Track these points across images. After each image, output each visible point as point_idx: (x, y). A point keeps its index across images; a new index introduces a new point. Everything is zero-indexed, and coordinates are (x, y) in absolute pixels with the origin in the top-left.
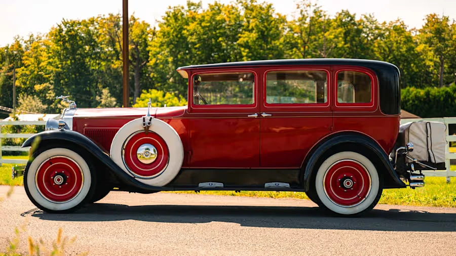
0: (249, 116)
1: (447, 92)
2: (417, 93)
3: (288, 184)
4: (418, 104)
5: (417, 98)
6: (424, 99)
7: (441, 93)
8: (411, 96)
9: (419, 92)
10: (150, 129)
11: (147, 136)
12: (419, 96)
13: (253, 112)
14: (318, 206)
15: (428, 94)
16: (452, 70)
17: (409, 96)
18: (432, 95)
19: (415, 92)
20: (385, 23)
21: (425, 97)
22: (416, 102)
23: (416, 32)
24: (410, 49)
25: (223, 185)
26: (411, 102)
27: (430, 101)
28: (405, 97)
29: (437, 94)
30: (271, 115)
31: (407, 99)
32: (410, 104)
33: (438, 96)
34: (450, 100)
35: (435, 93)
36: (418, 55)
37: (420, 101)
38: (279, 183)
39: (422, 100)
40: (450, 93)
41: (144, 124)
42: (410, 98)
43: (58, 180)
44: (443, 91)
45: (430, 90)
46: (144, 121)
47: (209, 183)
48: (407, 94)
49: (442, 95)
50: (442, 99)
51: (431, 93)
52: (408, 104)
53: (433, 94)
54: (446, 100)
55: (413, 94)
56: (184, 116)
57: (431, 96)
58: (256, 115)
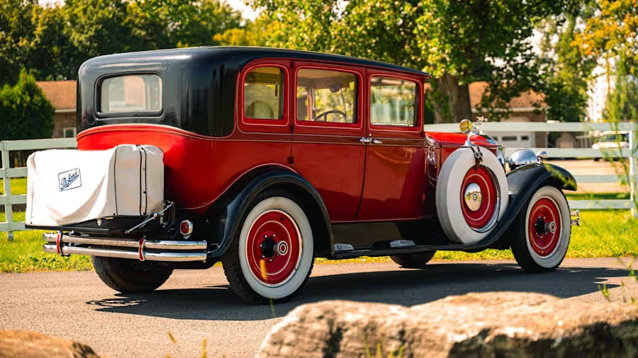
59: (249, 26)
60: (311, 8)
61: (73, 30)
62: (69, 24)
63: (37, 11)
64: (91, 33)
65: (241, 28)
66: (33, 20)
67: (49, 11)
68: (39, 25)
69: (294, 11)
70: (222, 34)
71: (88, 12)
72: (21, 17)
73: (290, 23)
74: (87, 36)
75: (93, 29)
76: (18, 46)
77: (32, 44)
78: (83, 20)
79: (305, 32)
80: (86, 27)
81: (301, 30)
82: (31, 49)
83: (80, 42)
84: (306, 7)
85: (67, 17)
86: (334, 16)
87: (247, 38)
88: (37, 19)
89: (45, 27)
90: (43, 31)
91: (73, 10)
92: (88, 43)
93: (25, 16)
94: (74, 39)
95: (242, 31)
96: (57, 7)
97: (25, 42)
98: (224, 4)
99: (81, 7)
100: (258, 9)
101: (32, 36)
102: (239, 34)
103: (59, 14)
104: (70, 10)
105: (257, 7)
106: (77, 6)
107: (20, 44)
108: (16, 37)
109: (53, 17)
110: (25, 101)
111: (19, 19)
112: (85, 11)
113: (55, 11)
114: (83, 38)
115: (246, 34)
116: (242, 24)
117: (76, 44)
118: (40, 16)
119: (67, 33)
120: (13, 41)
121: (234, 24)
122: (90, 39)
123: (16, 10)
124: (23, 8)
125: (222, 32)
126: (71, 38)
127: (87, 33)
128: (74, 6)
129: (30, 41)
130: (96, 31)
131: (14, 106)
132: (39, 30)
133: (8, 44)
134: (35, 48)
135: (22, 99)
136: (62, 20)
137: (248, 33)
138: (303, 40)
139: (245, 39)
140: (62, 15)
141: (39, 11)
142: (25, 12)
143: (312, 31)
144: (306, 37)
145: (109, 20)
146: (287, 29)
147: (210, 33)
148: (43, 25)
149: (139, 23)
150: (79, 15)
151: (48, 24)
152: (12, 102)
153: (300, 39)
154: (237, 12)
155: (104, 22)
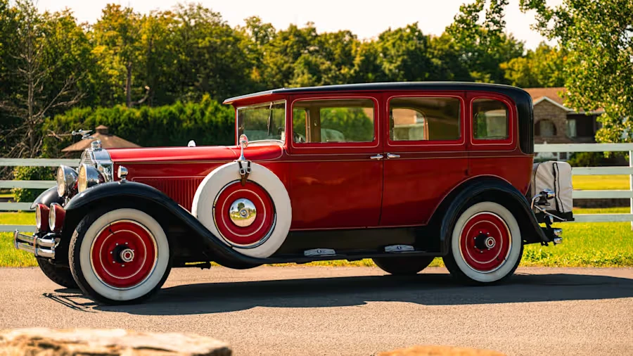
0: (372, 158)
1: (171, 113)
2: (130, 114)
3: (412, 247)
4: (133, 129)
5: (131, 120)
6: (141, 122)
7: (163, 114)
8: (122, 118)
9: (134, 114)
10: (249, 178)
11: (244, 188)
12: (134, 117)
13: (375, 152)
14: (449, 273)
15: (145, 115)
16: (140, 81)
17: (119, 118)
18: (151, 117)
19: (127, 112)
20: (47, 13)
21: (142, 119)
22: (130, 126)
23: (89, 28)
24: (85, 52)
25: (334, 252)
26: (123, 126)
27: (148, 124)
28: (115, 119)
29: (158, 115)
30: (399, 156)
31: (117, 122)
32: (121, 129)
33: (159, 118)
34: (175, 123)
35: (155, 115)
36: (94, 62)
37: (136, 125)
38: (402, 246)
39: (138, 123)
40: (174, 114)
41: (243, 172)
42: (121, 120)
43: (128, 255)
44: (166, 111)
45: (147, 109)
46: (241, 167)
47: (316, 250)
48: (116, 115)
49: (165, 117)
50: (165, 122)
51: (149, 114)
52: (119, 128)
53: (153, 116)
54: (170, 123)
55: (125, 114)
56: (281, 159)
57: (149, 118)
58: (379, 157)
59: (531, 56)
60: (601, 38)
61: (384, 60)
62: (381, 55)
63: (356, 44)
64: (399, 63)
65: (523, 57)
66: (353, 52)
67: (366, 45)
68: (358, 56)
69: (586, 40)
70: (508, 63)
71: (397, 45)
72: (343, 49)
73: (581, 51)
74: (396, 65)
75: (400, 59)
76: (340, 73)
77: (352, 71)
78: (393, 52)
79: (595, 59)
80: (395, 58)
81: (591, 57)
82: (351, 75)
83: (390, 70)
84: (597, 37)
85: (380, 50)
86: (622, 44)
87: (530, 65)
88: (356, 51)
89: (363, 58)
90: (361, 61)
91: (385, 44)
92: (397, 71)
93: (347, 49)
94: (385, 68)
95: (525, 60)
96: (372, 41)
97: (346, 70)
98: (510, 36)
99: (391, 41)
100: (553, 39)
101: (353, 65)
102: (522, 62)
103: (374, 47)
104: (382, 44)
105: (552, 37)
106: (388, 41)
107: (342, 71)
108: (339, 66)
109: (369, 50)
110: (351, 118)
111: (341, 51)
112: (394, 45)
113: (371, 44)
114: (392, 67)
115: (528, 63)
116: (525, 53)
117: (387, 72)
118: (359, 49)
119: (380, 63)
120: (336, 69)
121: (518, 54)
122: (398, 67)
123: (339, 44)
124: (345, 43)
125: (508, 60)
126: (383, 67)
127: (395, 63)
128: (385, 40)
129: (350, 69)
130: (403, 61)
131: (342, 123)
132: (358, 60)
133: (333, 72)
134: (354, 75)
135: (348, 116)
136: (376, 51)
137: (530, 61)
138: (594, 65)
139: (528, 66)
140: (376, 47)
141: (358, 44)
142: (346, 45)
143: (602, 58)
144: (597, 63)
145: (412, 52)
146: (579, 56)
147: (498, 61)
148: (361, 56)
149: (438, 54)
150: (389, 47)
151: (365, 55)
152: (340, 119)
153: (591, 64)
154: (520, 43)
155: (408, 52)
